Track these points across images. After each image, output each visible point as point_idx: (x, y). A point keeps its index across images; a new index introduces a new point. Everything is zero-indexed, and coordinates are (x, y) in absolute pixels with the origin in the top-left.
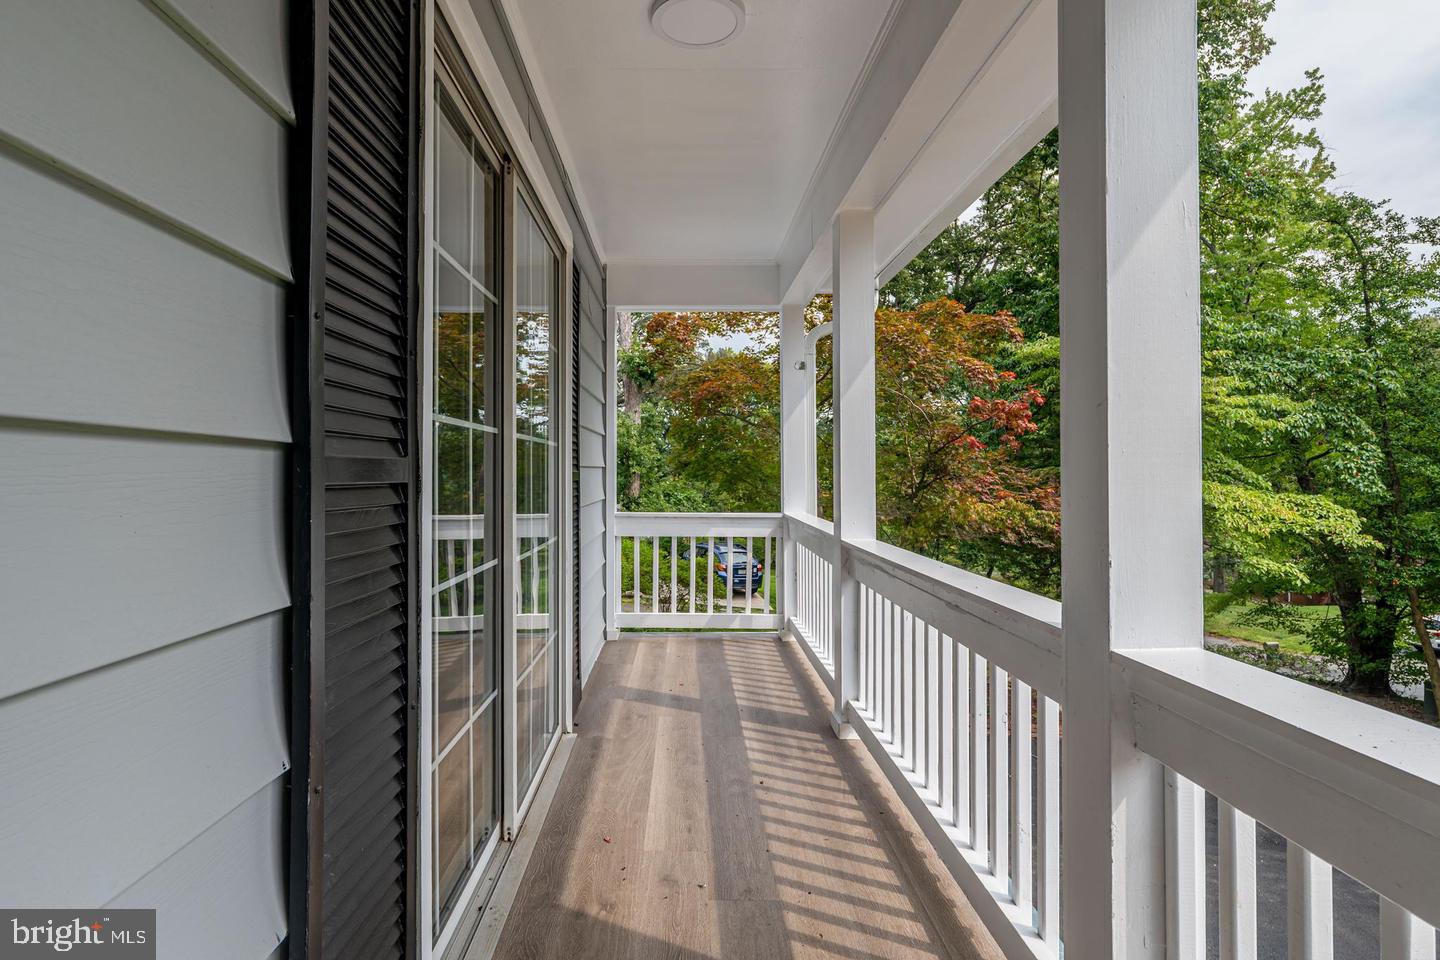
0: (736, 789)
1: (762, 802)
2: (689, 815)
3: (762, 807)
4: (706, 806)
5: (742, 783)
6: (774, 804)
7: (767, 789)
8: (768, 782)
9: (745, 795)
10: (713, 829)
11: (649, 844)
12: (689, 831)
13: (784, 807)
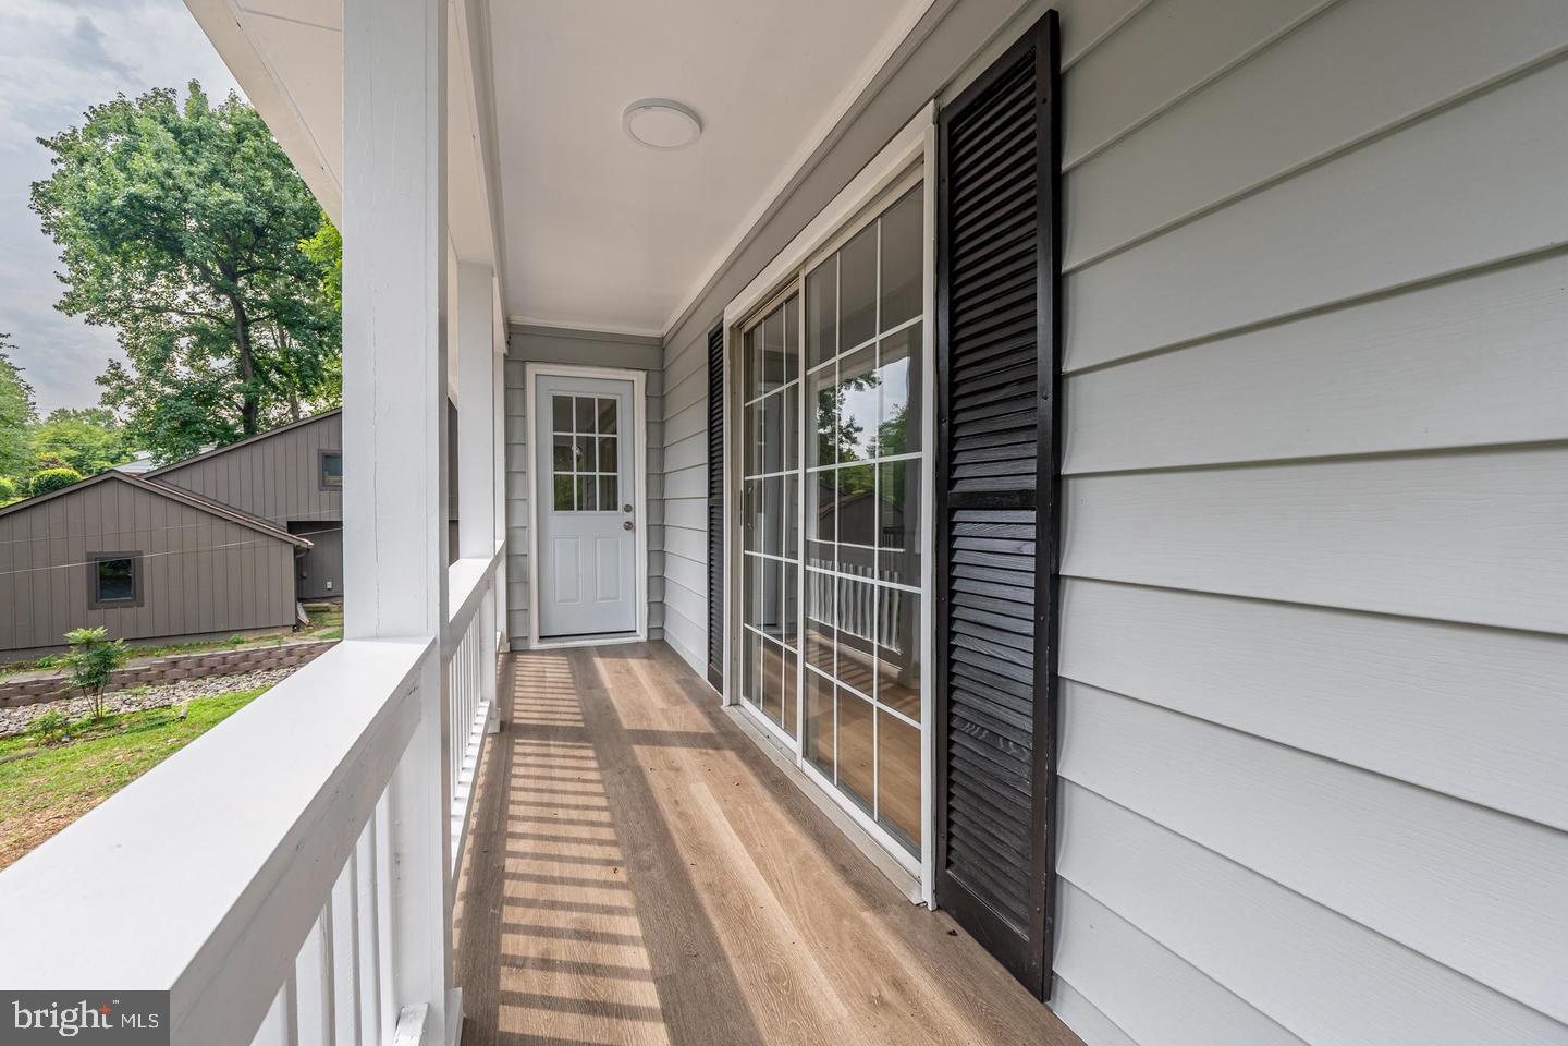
0: (646, 855)
1: (614, 843)
2: (682, 815)
3: (613, 837)
4: (671, 827)
5: (642, 867)
6: (602, 843)
7: (609, 863)
8: (605, 874)
9: (635, 848)
10: (657, 806)
11: (703, 786)
12: (676, 802)
13: (590, 841)
